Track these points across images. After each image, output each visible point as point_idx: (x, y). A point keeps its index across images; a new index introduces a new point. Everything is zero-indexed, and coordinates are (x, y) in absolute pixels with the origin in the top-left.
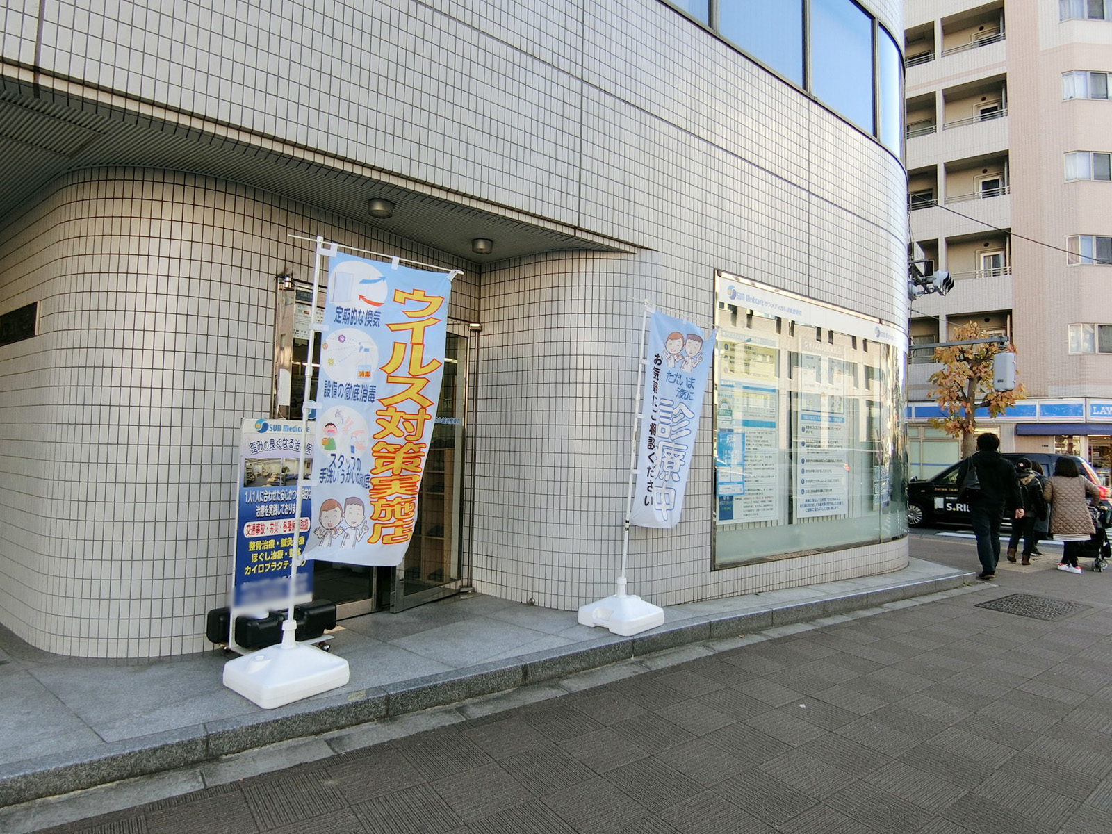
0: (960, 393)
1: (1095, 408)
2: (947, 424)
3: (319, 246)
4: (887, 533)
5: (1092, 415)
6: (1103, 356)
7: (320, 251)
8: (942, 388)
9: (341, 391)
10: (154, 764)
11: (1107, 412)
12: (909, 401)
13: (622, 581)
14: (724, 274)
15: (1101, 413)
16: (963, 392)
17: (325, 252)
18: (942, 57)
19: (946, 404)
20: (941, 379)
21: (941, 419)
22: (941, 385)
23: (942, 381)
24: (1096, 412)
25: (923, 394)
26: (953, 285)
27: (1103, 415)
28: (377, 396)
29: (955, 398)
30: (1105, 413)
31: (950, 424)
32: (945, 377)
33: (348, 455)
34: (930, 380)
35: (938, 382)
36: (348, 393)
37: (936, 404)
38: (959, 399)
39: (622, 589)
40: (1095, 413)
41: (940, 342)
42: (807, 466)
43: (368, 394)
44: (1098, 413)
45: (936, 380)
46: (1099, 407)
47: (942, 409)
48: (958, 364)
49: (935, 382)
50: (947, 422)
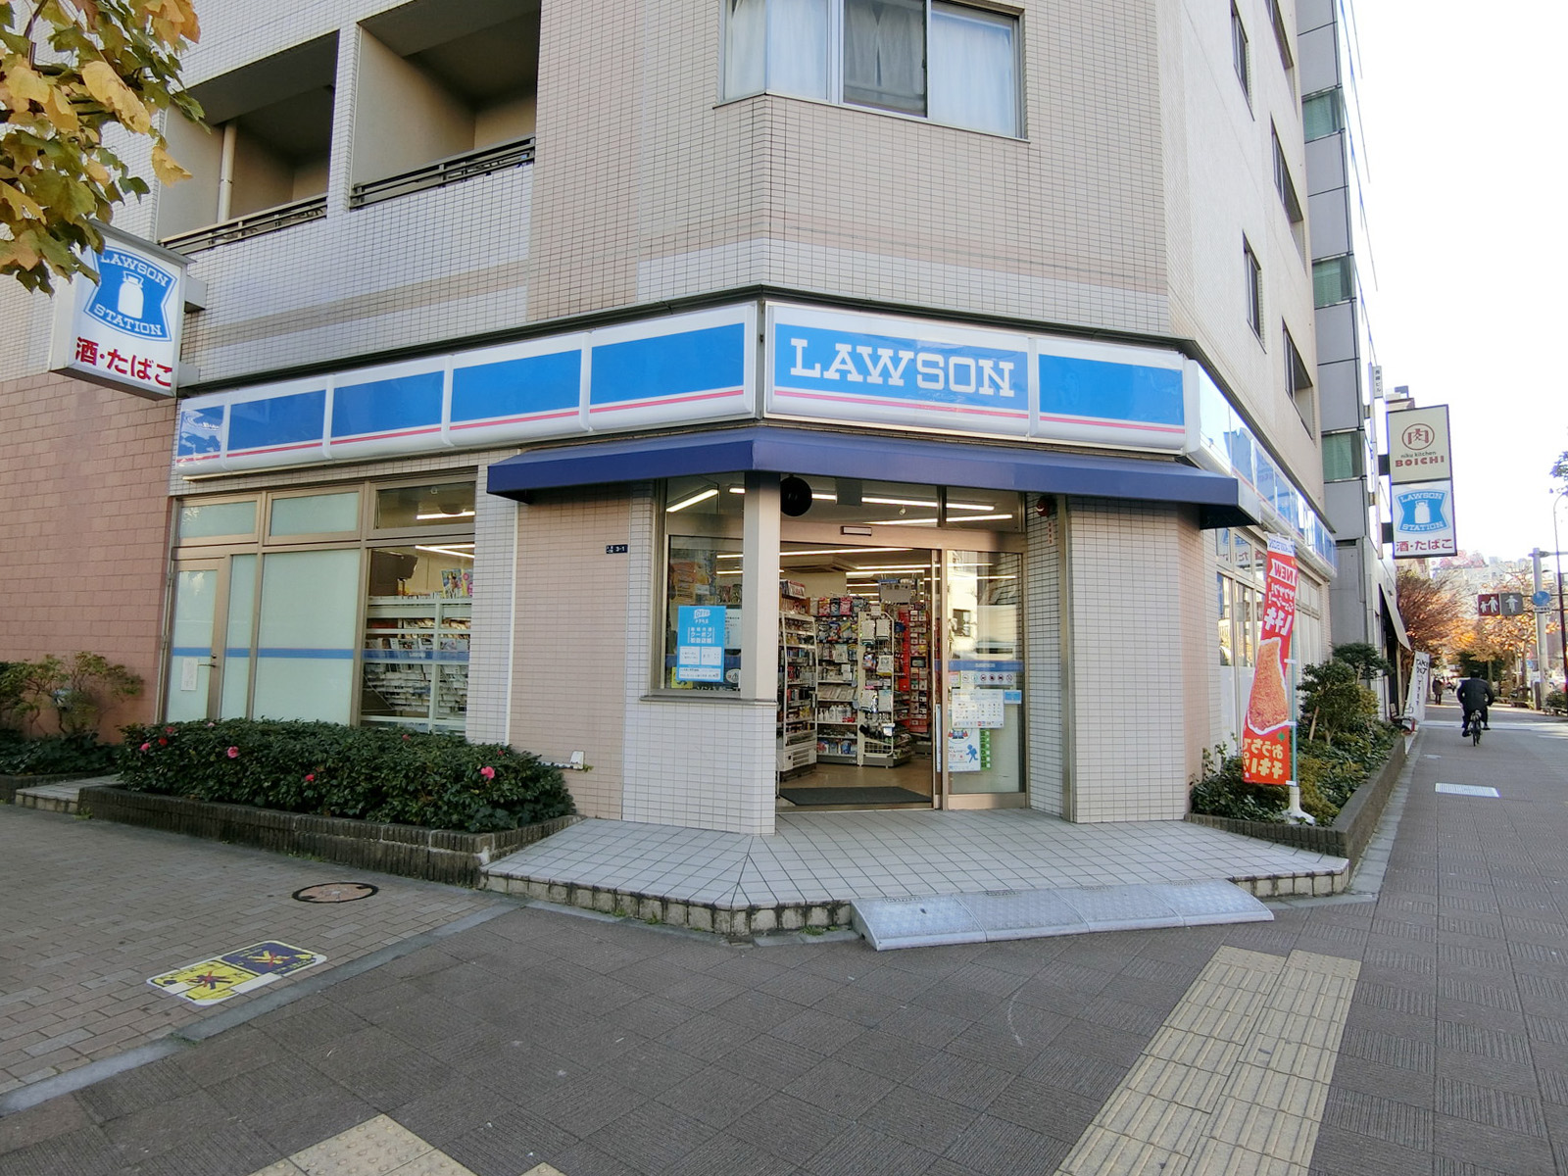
1: (799, 344)
5: (784, 378)
6: (860, 119)
11: (862, 369)
15: (832, 374)
24: (808, 364)
27: (842, 384)
30: (855, 377)
40: (798, 371)
44: (816, 373)
46: (822, 346)
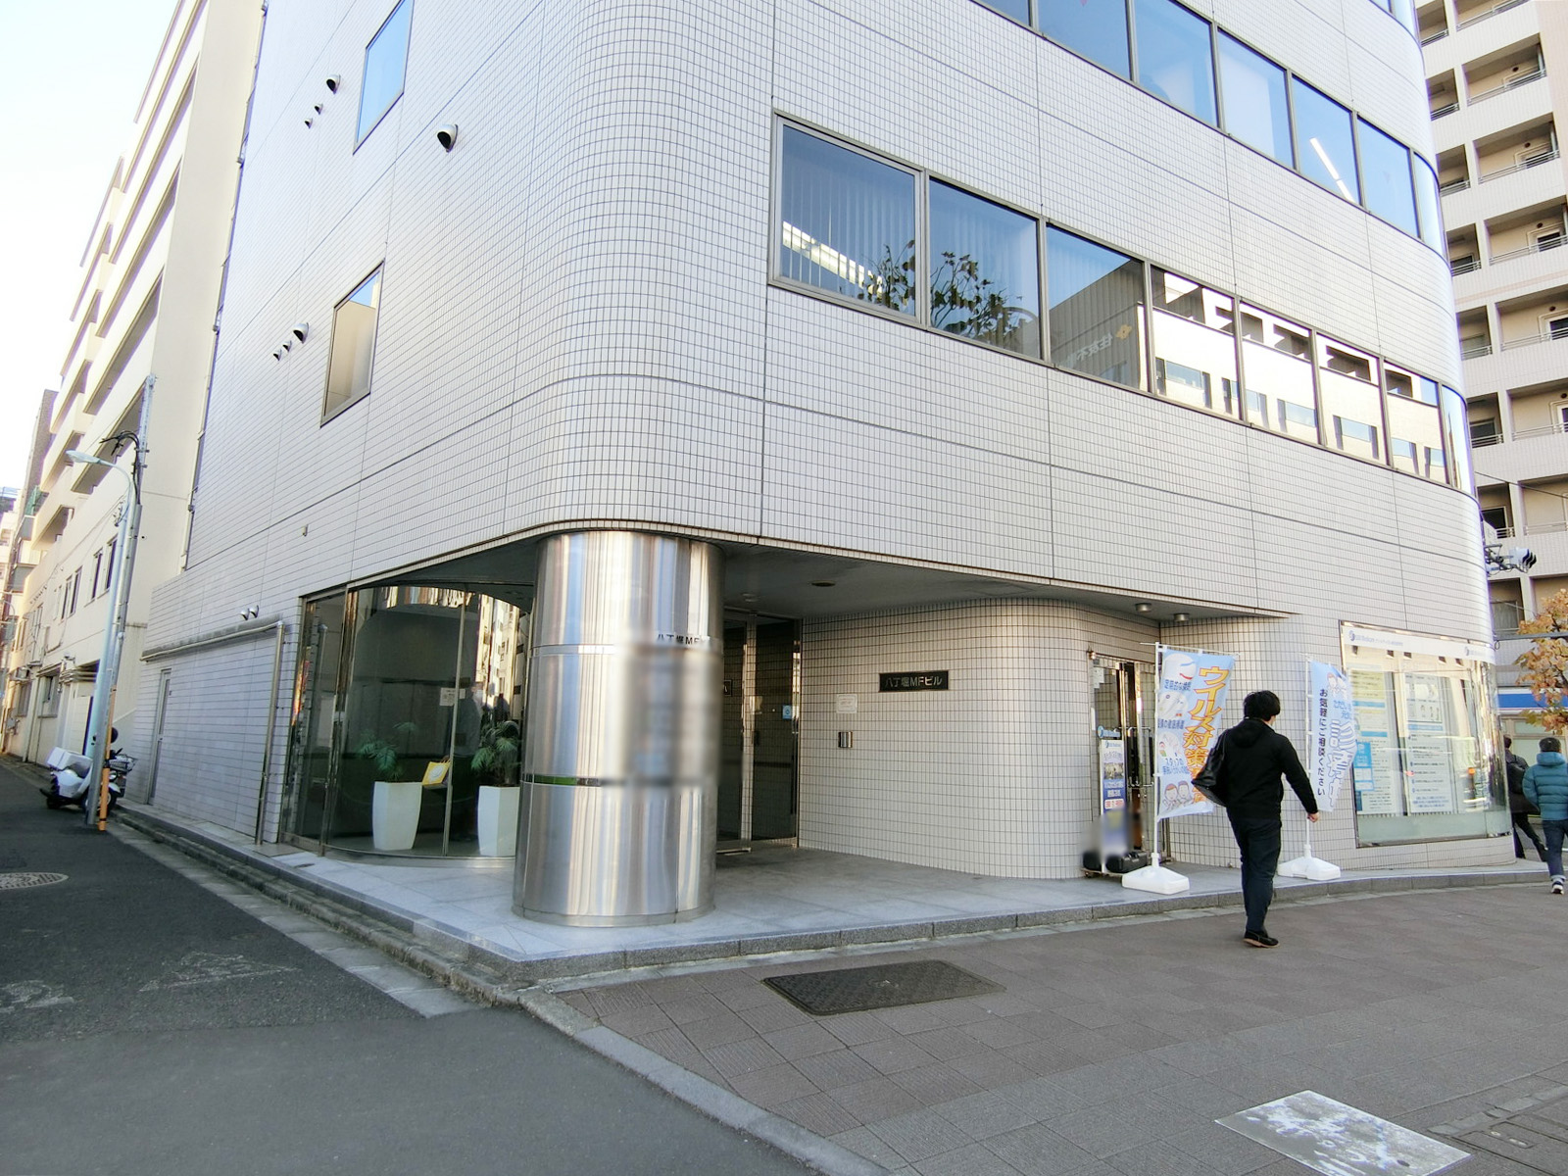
0: (1560, 679)
2: (1546, 718)
3: (1157, 647)
4: (1494, 830)
7: (1158, 650)
8: (1533, 673)
9: (1166, 724)
10: (1144, 911)
12: (1499, 687)
13: (1308, 847)
14: (1346, 623)
16: (1563, 677)
17: (1160, 650)
18: (1491, 265)
19: (1542, 691)
20: (1530, 662)
21: (1538, 711)
22: (1531, 668)
23: (1533, 663)
25: (1512, 677)
26: (1535, 561)
28: (1185, 725)
29: (1553, 685)
31: (1549, 718)
32: (1537, 658)
33: (1174, 758)
34: (1517, 662)
35: (1528, 664)
36: (1169, 725)
37: (1527, 691)
38: (1558, 685)
39: (1308, 853)
41: (1526, 618)
42: (1416, 768)
43: (1180, 725)
45: (1525, 662)
47: (1537, 699)
48: (1552, 642)
49: (1523, 665)
50: (1545, 714)
